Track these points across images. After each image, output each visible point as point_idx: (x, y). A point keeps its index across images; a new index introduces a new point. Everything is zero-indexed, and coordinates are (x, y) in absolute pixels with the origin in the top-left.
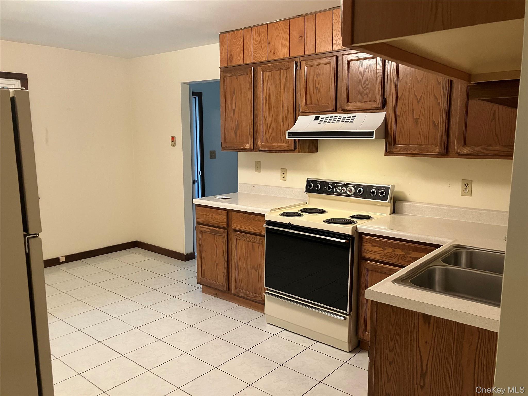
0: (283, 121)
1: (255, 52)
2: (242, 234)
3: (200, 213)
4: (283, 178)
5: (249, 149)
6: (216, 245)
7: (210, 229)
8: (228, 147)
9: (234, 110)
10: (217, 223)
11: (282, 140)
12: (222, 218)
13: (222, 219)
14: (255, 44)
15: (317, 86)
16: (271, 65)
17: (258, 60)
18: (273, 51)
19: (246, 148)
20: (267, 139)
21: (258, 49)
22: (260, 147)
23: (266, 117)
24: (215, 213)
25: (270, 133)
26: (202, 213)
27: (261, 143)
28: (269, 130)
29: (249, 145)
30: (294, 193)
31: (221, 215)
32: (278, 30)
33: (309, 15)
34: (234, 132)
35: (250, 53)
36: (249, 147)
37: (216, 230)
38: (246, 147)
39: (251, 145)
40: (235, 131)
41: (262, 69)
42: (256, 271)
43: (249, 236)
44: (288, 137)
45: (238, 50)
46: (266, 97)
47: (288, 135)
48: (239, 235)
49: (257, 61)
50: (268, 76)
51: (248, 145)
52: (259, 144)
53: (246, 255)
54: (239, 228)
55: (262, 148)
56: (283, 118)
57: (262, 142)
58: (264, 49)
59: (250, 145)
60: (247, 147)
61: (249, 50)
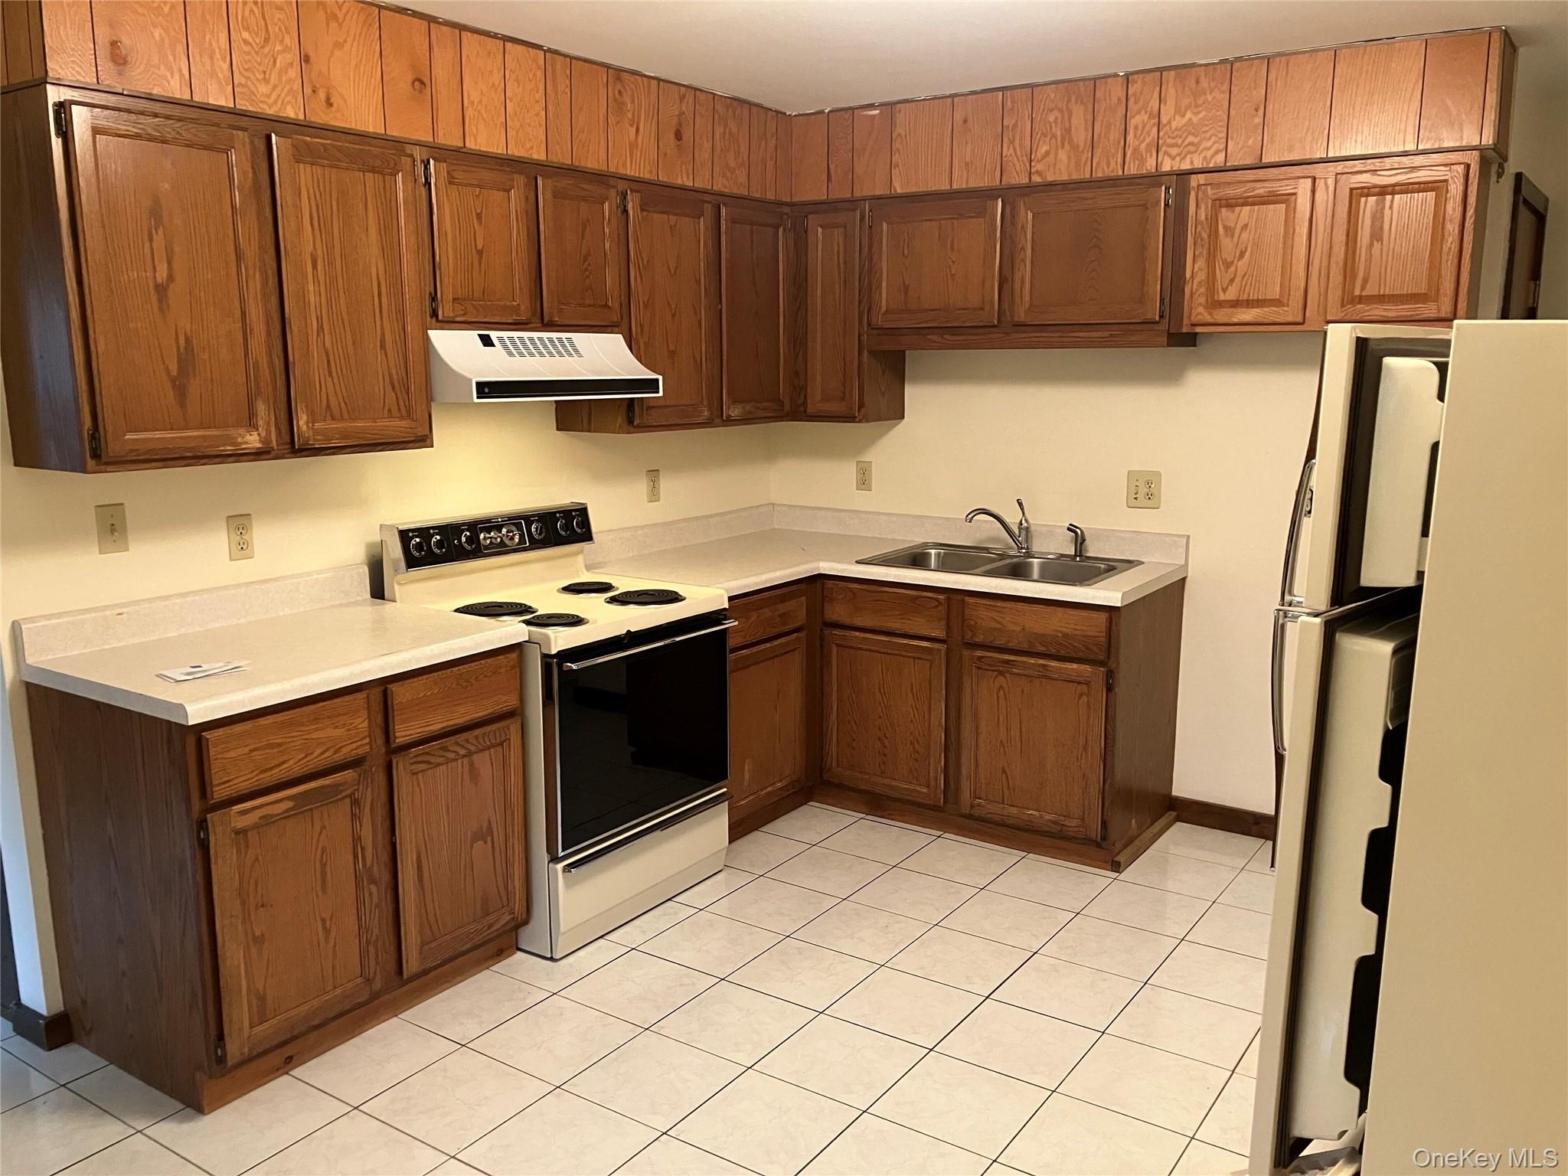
0: (383, 346)
1: (246, 70)
2: (436, 747)
3: (232, 754)
4: (242, 549)
5: (259, 448)
6: (321, 844)
7: (288, 798)
8: (144, 453)
9: (161, 290)
10: (327, 754)
11: (387, 408)
12: (351, 724)
13: (349, 730)
14: (245, 42)
15: (480, 247)
16: (330, 144)
17: (265, 106)
18: (322, 95)
19: (243, 446)
20: (328, 406)
21: (260, 64)
22: (308, 437)
23: (321, 328)
24: (315, 719)
25: (337, 387)
26: (246, 750)
27: (310, 425)
28: (334, 374)
29: (259, 434)
30: (303, 593)
31: (346, 714)
32: (340, 25)
33: (439, 23)
34: (169, 385)
35: (222, 70)
36: (260, 441)
37: (328, 786)
38: (246, 443)
39: (268, 432)
40: (173, 381)
41: (297, 149)
42: (486, 843)
43: (462, 738)
44: (478, 398)
45: (157, 37)
46: (312, 255)
47: (478, 392)
48: (427, 753)
49: (260, 111)
50: (318, 180)
51: (255, 433)
52: (304, 428)
53: (448, 813)
54: (419, 730)
55: (319, 440)
56: (383, 334)
57: (312, 419)
58: (286, 72)
59: (264, 434)
60: (253, 440)
61: (218, 56)
